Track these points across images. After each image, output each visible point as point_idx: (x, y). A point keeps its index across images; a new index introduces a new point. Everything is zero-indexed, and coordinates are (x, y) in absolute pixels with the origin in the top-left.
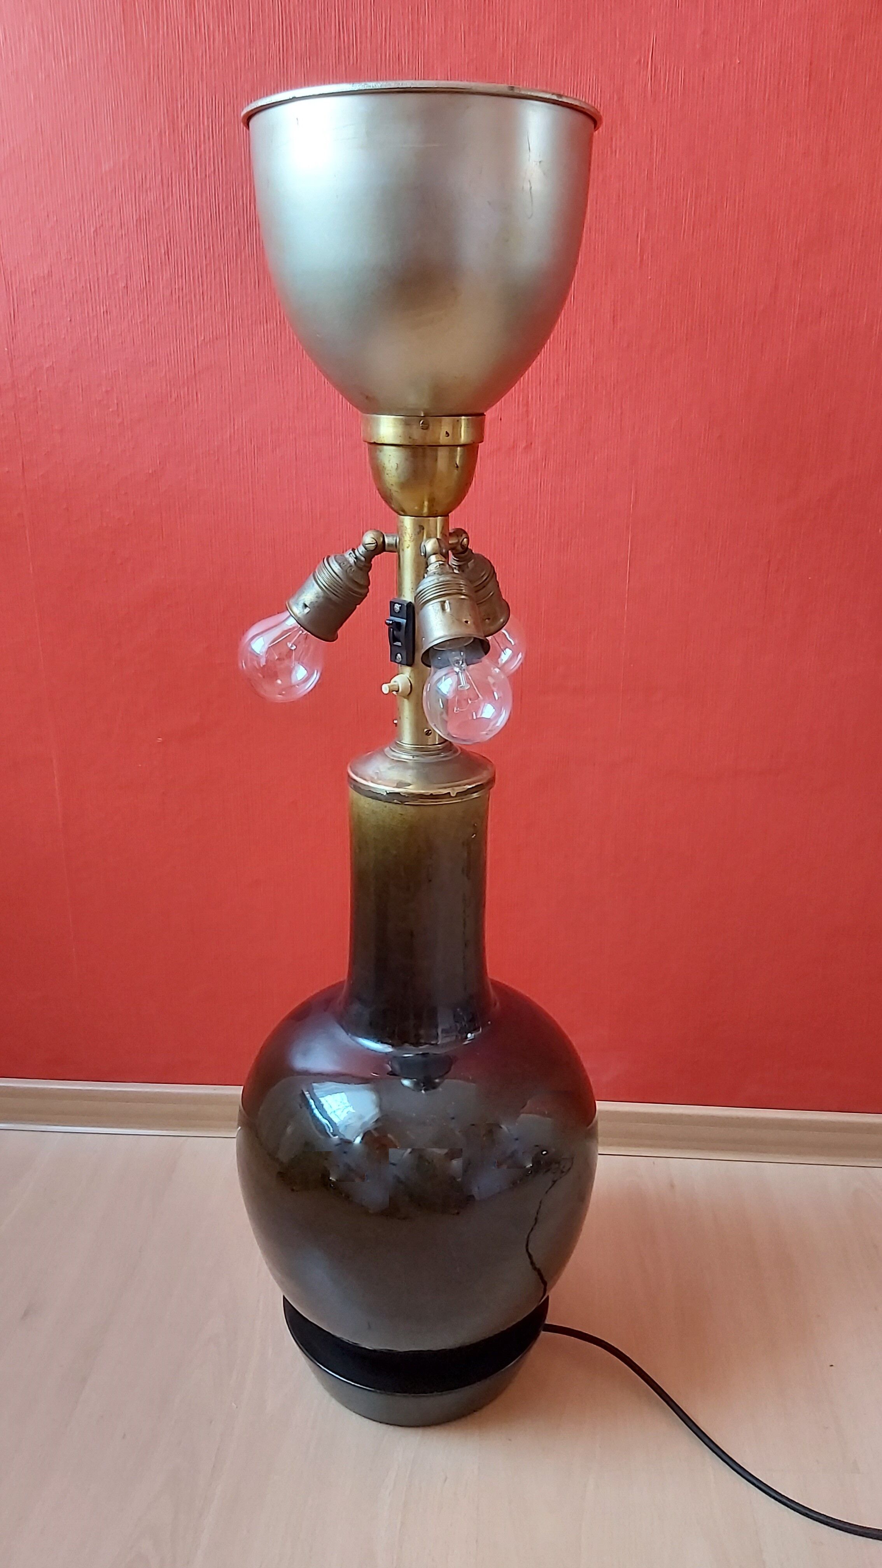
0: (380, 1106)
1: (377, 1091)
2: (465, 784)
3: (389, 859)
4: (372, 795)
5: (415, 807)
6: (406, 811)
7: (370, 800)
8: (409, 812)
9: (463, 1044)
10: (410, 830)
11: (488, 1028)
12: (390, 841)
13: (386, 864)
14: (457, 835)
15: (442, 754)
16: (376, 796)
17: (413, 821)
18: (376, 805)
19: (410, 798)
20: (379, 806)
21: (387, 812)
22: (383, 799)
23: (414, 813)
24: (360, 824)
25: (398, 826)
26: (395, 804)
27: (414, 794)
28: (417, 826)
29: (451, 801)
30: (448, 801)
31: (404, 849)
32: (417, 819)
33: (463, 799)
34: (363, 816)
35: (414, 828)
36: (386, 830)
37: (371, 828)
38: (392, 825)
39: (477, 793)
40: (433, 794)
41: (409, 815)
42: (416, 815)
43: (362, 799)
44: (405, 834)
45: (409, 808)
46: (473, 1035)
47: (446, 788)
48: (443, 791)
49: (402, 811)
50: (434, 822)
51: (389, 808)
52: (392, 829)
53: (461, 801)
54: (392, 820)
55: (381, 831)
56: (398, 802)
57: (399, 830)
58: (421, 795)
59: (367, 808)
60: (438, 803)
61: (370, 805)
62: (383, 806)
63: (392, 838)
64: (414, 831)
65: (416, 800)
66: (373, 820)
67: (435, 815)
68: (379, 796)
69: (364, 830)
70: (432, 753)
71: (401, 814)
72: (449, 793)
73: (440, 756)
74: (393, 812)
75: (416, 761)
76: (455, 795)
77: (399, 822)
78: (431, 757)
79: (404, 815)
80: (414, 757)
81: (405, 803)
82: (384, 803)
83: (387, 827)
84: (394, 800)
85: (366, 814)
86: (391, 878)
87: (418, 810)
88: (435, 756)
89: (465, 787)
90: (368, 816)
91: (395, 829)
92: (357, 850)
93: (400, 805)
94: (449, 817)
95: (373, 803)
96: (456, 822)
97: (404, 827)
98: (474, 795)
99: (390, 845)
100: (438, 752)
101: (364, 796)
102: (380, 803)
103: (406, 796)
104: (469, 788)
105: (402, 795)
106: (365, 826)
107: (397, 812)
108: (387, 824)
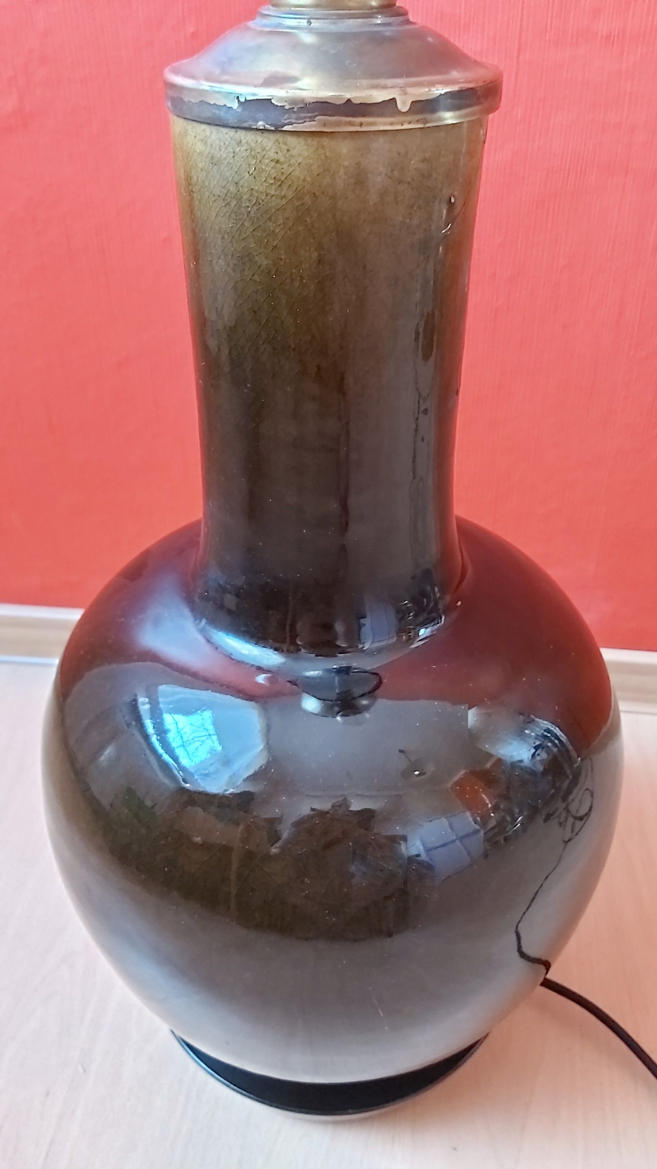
2: (432, 84)
3: (254, 280)
4: (207, 113)
5: (310, 141)
6: (284, 147)
7: (204, 130)
8: (294, 152)
9: (411, 647)
10: (298, 204)
11: (454, 615)
12: (255, 233)
13: (250, 293)
14: (408, 221)
15: (377, 18)
16: (216, 113)
17: (304, 180)
18: (218, 142)
19: (294, 112)
20: (227, 143)
21: (243, 155)
22: (232, 120)
23: (306, 154)
24: (192, 198)
25: (270, 194)
26: (260, 133)
27: (305, 102)
28: (314, 194)
29: (397, 124)
30: (391, 124)
31: (285, 253)
32: (316, 174)
33: (425, 121)
34: (195, 176)
35: (308, 199)
36: (244, 205)
37: (213, 203)
38: (257, 192)
39: (458, 113)
40: (354, 101)
41: (296, 161)
42: (311, 161)
43: (190, 132)
44: (286, 215)
45: (292, 141)
46: (429, 630)
47: (385, 87)
48: (379, 96)
49: (277, 153)
50: (356, 184)
51: (247, 142)
52: (257, 203)
53: (421, 126)
54: (255, 178)
55: (233, 210)
56: (268, 127)
57: (274, 204)
58: (325, 105)
59: (201, 154)
60: (364, 129)
61: (206, 143)
62: (234, 142)
63: (259, 225)
64: (306, 207)
65: (312, 119)
66: (216, 181)
67: (358, 164)
68: (222, 113)
69: (199, 213)
70: (355, 14)
71: (276, 157)
72: (394, 100)
73: (373, 23)
74: (257, 154)
75: (318, 31)
76: (408, 108)
77: (272, 184)
78: (351, 22)
79: (284, 163)
80: (312, 21)
81: (283, 127)
82: (236, 132)
83: (245, 197)
84: (257, 122)
85: (199, 170)
86: (260, 325)
87: (318, 148)
88: (360, 21)
89: (433, 89)
90: (204, 173)
91: (263, 201)
92: (192, 264)
93: (273, 137)
94: (392, 171)
95: (213, 137)
96: (406, 186)
97: (284, 197)
98: (451, 118)
99: (256, 243)
100: (369, 13)
101: (193, 120)
102: (226, 133)
103: (286, 109)
104: (441, 95)
105: (277, 106)
106: (200, 203)
107: (264, 153)
108: (246, 190)
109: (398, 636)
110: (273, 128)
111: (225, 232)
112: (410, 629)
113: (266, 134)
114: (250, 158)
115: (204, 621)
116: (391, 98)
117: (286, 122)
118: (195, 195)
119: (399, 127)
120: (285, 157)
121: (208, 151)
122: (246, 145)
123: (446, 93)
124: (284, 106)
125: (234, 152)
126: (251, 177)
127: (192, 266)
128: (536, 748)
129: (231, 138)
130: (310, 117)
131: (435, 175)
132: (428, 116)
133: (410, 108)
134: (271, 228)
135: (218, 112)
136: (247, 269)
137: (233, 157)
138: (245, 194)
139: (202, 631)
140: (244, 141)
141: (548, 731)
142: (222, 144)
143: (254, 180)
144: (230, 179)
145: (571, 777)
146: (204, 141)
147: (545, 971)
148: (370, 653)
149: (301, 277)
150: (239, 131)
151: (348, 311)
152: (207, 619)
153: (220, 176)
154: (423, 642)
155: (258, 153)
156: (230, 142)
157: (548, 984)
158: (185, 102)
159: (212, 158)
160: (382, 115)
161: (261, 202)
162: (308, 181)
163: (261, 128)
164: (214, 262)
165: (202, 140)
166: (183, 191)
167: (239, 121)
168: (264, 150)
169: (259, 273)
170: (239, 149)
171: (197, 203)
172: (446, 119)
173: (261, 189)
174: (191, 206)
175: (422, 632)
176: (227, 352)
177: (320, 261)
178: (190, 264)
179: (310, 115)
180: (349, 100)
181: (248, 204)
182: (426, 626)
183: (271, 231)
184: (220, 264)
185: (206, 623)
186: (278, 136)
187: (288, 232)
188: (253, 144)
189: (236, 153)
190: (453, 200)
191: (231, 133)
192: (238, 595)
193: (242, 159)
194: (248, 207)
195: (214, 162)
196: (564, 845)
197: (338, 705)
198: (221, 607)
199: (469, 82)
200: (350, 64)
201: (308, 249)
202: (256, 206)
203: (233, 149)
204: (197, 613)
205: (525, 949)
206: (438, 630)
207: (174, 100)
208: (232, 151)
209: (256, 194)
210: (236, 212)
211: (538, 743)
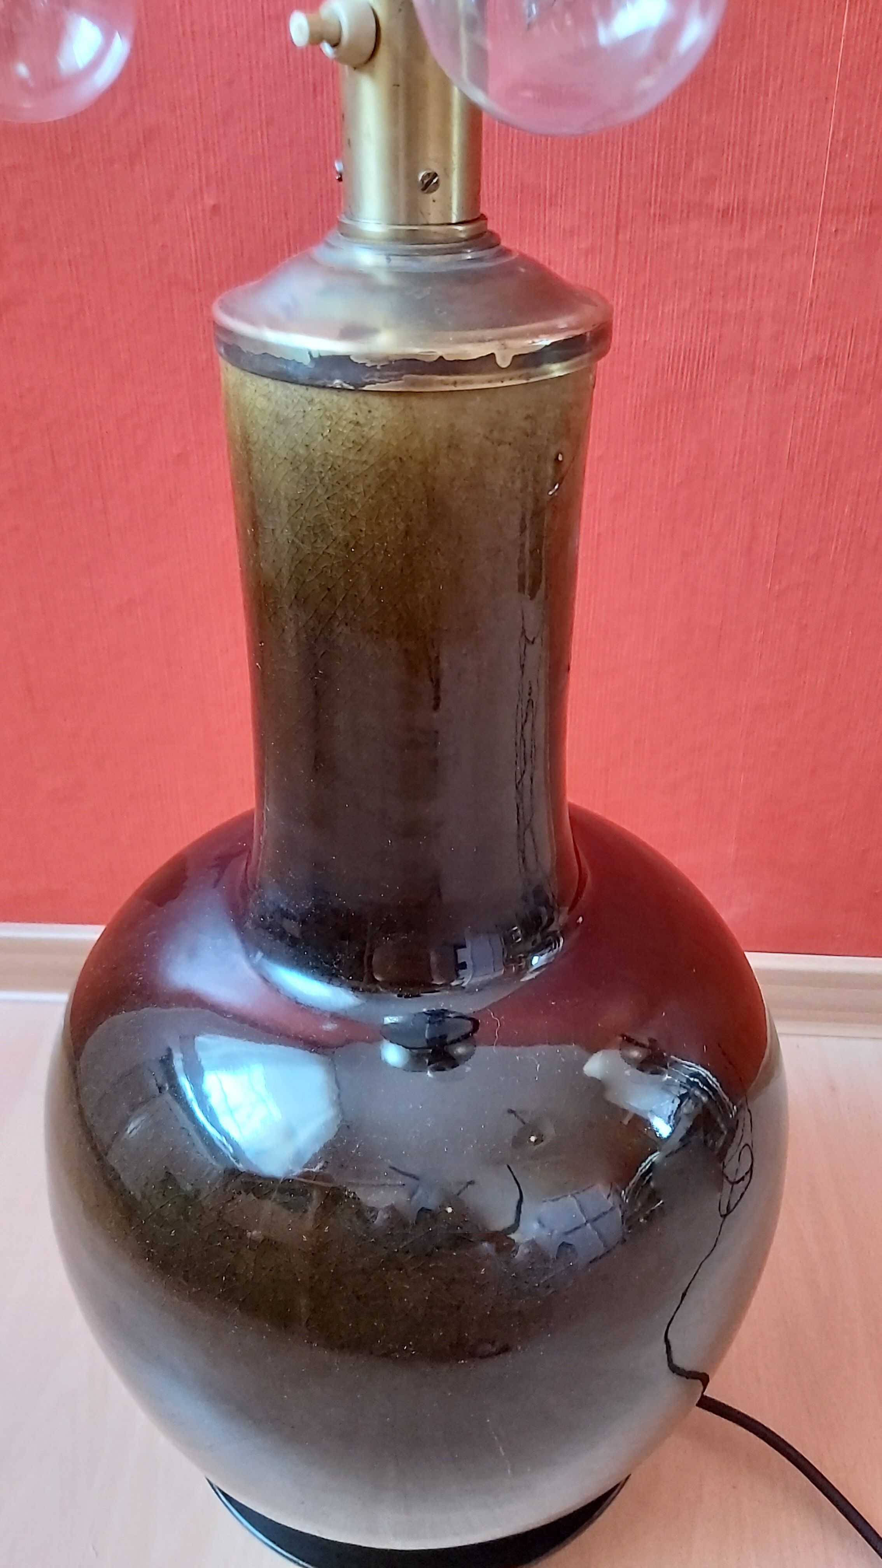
0: (340, 1102)
1: (332, 1066)
2: (536, 334)
3: (329, 554)
4: (271, 367)
5: (395, 401)
6: (365, 408)
7: (268, 385)
8: (377, 414)
9: (522, 980)
10: (382, 470)
11: (575, 935)
12: (329, 501)
13: (323, 568)
14: (510, 485)
15: (467, 253)
16: (282, 368)
17: (389, 444)
18: (284, 399)
19: (378, 370)
20: (295, 401)
21: (316, 415)
22: (302, 377)
23: (391, 415)
24: (250, 458)
25: (348, 459)
26: (336, 391)
27: (390, 359)
28: (400, 459)
29: (497, 380)
30: (490, 382)
31: (366, 524)
32: (402, 437)
33: (529, 377)
34: (255, 435)
35: (392, 464)
36: (316, 470)
37: (277, 466)
38: (332, 456)
39: (565, 364)
40: (446, 358)
41: (380, 423)
42: (397, 424)
43: (248, 384)
44: (367, 482)
45: (375, 401)
46: (543, 957)
47: (482, 341)
48: (475, 351)
49: (356, 414)
50: (449, 447)
51: (320, 402)
52: (332, 468)
53: (525, 382)
54: (329, 440)
55: (302, 476)
56: (345, 385)
57: (352, 470)
58: (412, 362)
59: (262, 410)
60: (460, 388)
61: (269, 399)
62: (304, 401)
63: (335, 492)
64: (391, 473)
65: (398, 378)
66: (282, 443)
67: (452, 426)
68: (290, 369)
69: (259, 475)
70: (440, 249)
71: (354, 418)
72: (493, 355)
73: (463, 259)
74: (332, 415)
75: (398, 270)
76: (509, 363)
77: (350, 448)
78: (437, 259)
79: (365, 425)
80: (391, 257)
81: (364, 386)
82: (307, 389)
83: (317, 462)
84: (333, 379)
85: (261, 428)
86: (336, 604)
87: (404, 410)
88: (449, 257)
89: (536, 340)
90: (267, 432)
91: (339, 466)
92: (248, 531)
93: (350, 395)
94: (491, 431)
95: (279, 393)
96: (507, 446)
97: (365, 462)
98: (558, 370)
99: (330, 512)
100: (458, 248)
101: (252, 373)
102: (295, 390)
103: (367, 367)
104: (546, 346)
105: (357, 363)
106: (261, 464)
107: (341, 413)
108: (319, 454)
109: (507, 968)
110: (352, 388)
111: (292, 499)
112: (520, 957)
113: (343, 393)
114: (324, 419)
115: (260, 955)
116: (490, 353)
117: (368, 380)
118: (254, 455)
119: (499, 384)
120: (366, 419)
121: (271, 409)
122: (318, 405)
123: (552, 344)
124: (365, 364)
125: (304, 411)
126: (325, 440)
127: (249, 534)
128: (682, 1098)
129: (301, 396)
130: (396, 376)
131: (539, 433)
132: (532, 371)
133: (511, 363)
134: (350, 496)
135: (285, 367)
136: (319, 541)
137: (304, 417)
138: (318, 457)
139: (257, 968)
140: (317, 400)
141: (696, 1075)
142: (290, 402)
143: (328, 442)
144: (300, 441)
145: (726, 1133)
146: (268, 397)
147: (702, 1388)
148: (470, 991)
149: (386, 551)
150: (310, 389)
151: (441, 588)
152: (262, 951)
153: (287, 436)
154: (538, 973)
155: (334, 413)
156: (299, 401)
157: (707, 1404)
158: (244, 352)
159: (277, 416)
160: (478, 372)
161: (337, 467)
162: (393, 445)
163: (338, 387)
164: (278, 532)
165: (264, 396)
166: (238, 448)
167: (311, 378)
168: (340, 410)
169: (335, 546)
170: (310, 409)
171: (256, 464)
172: (552, 372)
173: (337, 453)
174: (248, 464)
175: (536, 961)
176: (294, 633)
177: (407, 533)
178: (246, 530)
179: (396, 373)
180: (441, 357)
181: (321, 470)
182: (540, 953)
183: (349, 499)
184: (285, 535)
185: (263, 957)
186: (358, 395)
187: (370, 500)
188: (327, 403)
189: (306, 413)
190: (560, 458)
191: (302, 390)
192: (303, 922)
193: (314, 420)
194: (321, 472)
195: (281, 421)
196: (721, 1219)
197: (428, 1055)
198: (282, 935)
199: (577, 328)
200: (440, 312)
201: (393, 519)
202: (331, 472)
203: (303, 407)
204: (250, 943)
205: (678, 1361)
206: (556, 955)
207: (228, 347)
208: (302, 410)
209: (331, 459)
210: (306, 478)
211: (684, 1091)
